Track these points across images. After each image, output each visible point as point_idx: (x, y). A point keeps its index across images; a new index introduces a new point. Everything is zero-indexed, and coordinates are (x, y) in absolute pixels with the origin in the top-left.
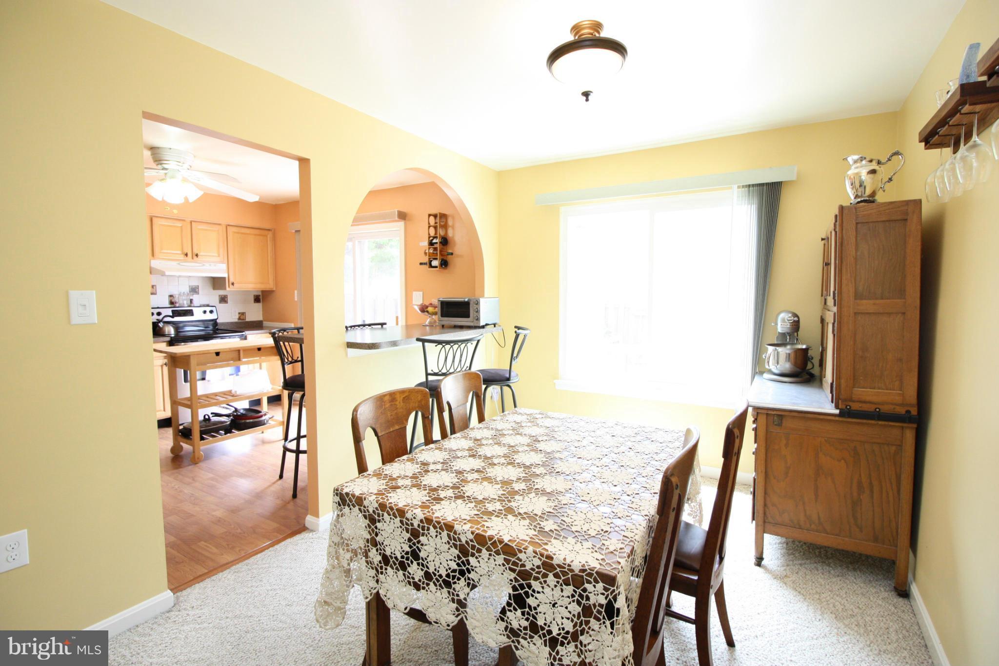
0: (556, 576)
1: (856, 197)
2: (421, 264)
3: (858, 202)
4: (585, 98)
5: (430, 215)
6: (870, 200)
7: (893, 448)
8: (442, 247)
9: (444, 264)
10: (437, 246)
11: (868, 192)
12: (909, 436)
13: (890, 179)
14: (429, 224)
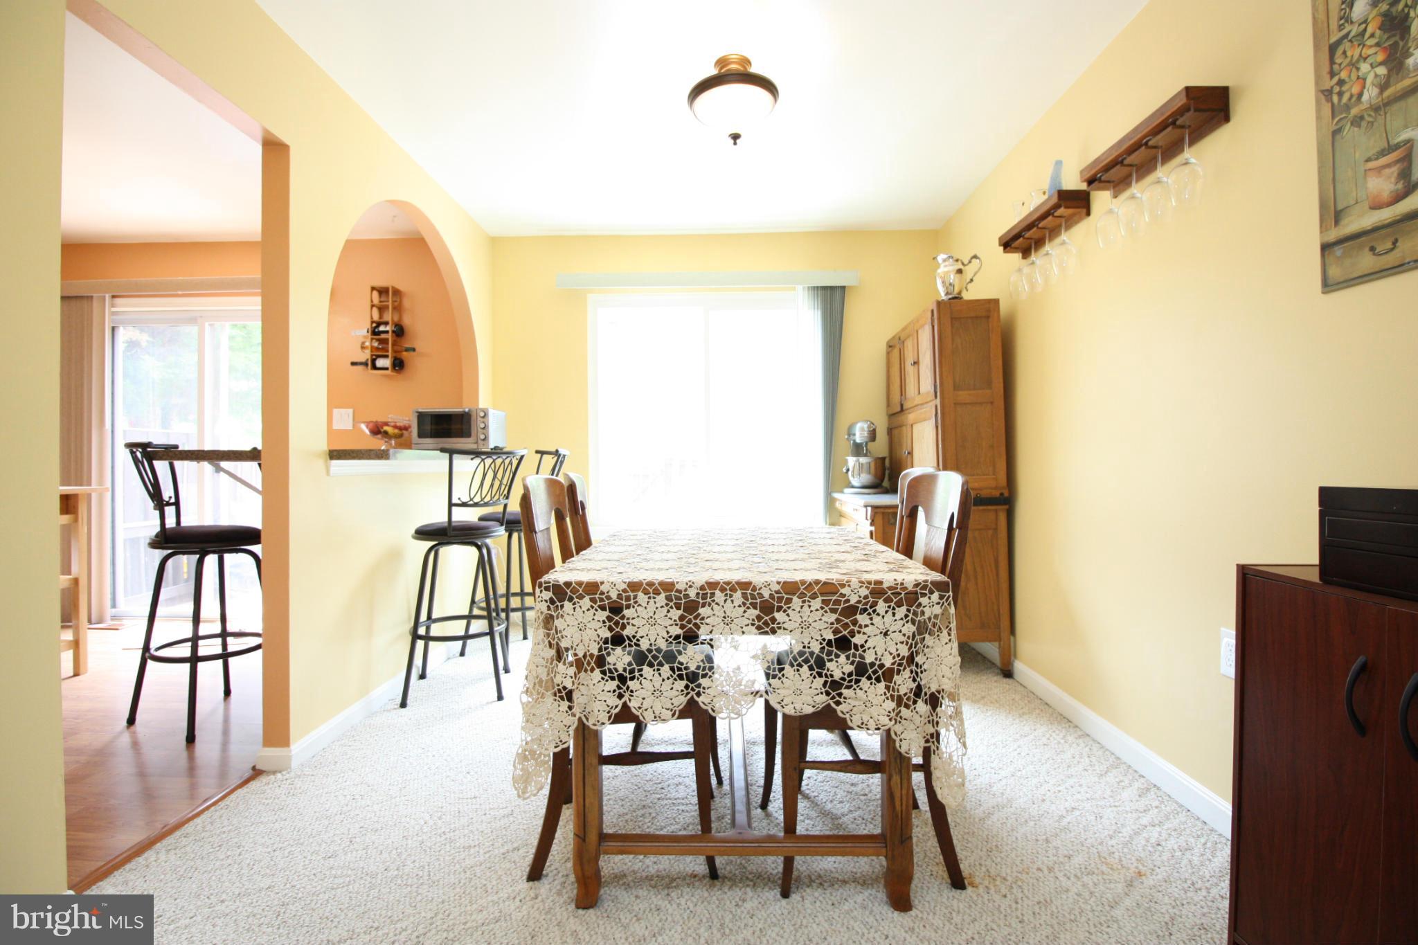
0: (887, 600)
1: (947, 294)
2: (353, 364)
3: (950, 299)
4: (732, 141)
5: (373, 289)
6: (958, 298)
7: (990, 532)
8: (395, 338)
9: (399, 365)
10: (389, 336)
11: (956, 290)
12: (1002, 517)
13: (972, 280)
14: (372, 301)
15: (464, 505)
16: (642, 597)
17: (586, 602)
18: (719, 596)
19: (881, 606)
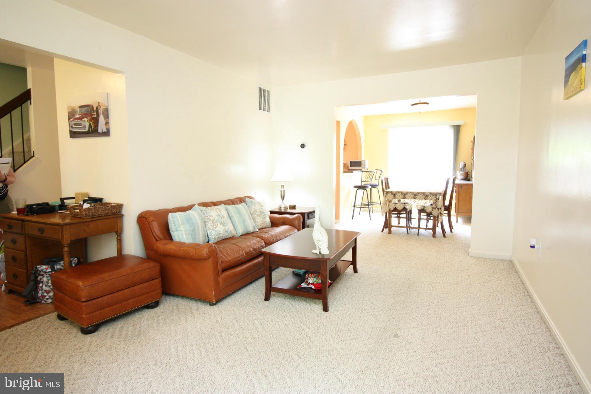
15: (364, 181)
16: (398, 193)
17: (391, 194)
18: (408, 193)
19: (431, 196)
